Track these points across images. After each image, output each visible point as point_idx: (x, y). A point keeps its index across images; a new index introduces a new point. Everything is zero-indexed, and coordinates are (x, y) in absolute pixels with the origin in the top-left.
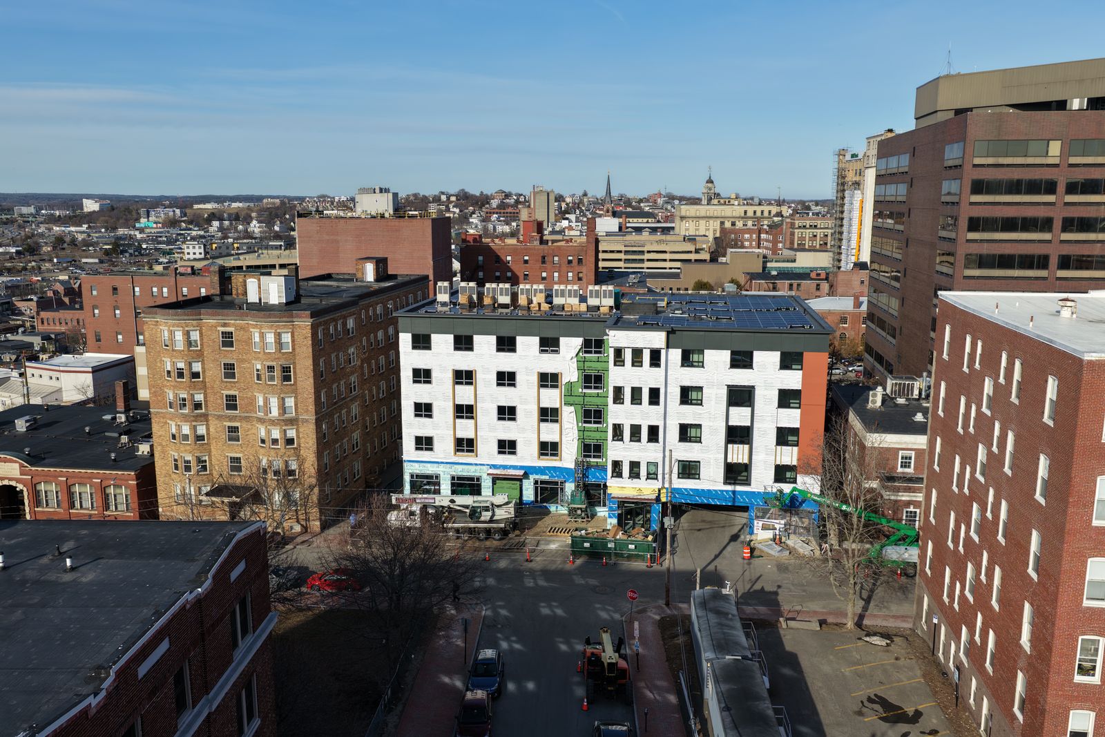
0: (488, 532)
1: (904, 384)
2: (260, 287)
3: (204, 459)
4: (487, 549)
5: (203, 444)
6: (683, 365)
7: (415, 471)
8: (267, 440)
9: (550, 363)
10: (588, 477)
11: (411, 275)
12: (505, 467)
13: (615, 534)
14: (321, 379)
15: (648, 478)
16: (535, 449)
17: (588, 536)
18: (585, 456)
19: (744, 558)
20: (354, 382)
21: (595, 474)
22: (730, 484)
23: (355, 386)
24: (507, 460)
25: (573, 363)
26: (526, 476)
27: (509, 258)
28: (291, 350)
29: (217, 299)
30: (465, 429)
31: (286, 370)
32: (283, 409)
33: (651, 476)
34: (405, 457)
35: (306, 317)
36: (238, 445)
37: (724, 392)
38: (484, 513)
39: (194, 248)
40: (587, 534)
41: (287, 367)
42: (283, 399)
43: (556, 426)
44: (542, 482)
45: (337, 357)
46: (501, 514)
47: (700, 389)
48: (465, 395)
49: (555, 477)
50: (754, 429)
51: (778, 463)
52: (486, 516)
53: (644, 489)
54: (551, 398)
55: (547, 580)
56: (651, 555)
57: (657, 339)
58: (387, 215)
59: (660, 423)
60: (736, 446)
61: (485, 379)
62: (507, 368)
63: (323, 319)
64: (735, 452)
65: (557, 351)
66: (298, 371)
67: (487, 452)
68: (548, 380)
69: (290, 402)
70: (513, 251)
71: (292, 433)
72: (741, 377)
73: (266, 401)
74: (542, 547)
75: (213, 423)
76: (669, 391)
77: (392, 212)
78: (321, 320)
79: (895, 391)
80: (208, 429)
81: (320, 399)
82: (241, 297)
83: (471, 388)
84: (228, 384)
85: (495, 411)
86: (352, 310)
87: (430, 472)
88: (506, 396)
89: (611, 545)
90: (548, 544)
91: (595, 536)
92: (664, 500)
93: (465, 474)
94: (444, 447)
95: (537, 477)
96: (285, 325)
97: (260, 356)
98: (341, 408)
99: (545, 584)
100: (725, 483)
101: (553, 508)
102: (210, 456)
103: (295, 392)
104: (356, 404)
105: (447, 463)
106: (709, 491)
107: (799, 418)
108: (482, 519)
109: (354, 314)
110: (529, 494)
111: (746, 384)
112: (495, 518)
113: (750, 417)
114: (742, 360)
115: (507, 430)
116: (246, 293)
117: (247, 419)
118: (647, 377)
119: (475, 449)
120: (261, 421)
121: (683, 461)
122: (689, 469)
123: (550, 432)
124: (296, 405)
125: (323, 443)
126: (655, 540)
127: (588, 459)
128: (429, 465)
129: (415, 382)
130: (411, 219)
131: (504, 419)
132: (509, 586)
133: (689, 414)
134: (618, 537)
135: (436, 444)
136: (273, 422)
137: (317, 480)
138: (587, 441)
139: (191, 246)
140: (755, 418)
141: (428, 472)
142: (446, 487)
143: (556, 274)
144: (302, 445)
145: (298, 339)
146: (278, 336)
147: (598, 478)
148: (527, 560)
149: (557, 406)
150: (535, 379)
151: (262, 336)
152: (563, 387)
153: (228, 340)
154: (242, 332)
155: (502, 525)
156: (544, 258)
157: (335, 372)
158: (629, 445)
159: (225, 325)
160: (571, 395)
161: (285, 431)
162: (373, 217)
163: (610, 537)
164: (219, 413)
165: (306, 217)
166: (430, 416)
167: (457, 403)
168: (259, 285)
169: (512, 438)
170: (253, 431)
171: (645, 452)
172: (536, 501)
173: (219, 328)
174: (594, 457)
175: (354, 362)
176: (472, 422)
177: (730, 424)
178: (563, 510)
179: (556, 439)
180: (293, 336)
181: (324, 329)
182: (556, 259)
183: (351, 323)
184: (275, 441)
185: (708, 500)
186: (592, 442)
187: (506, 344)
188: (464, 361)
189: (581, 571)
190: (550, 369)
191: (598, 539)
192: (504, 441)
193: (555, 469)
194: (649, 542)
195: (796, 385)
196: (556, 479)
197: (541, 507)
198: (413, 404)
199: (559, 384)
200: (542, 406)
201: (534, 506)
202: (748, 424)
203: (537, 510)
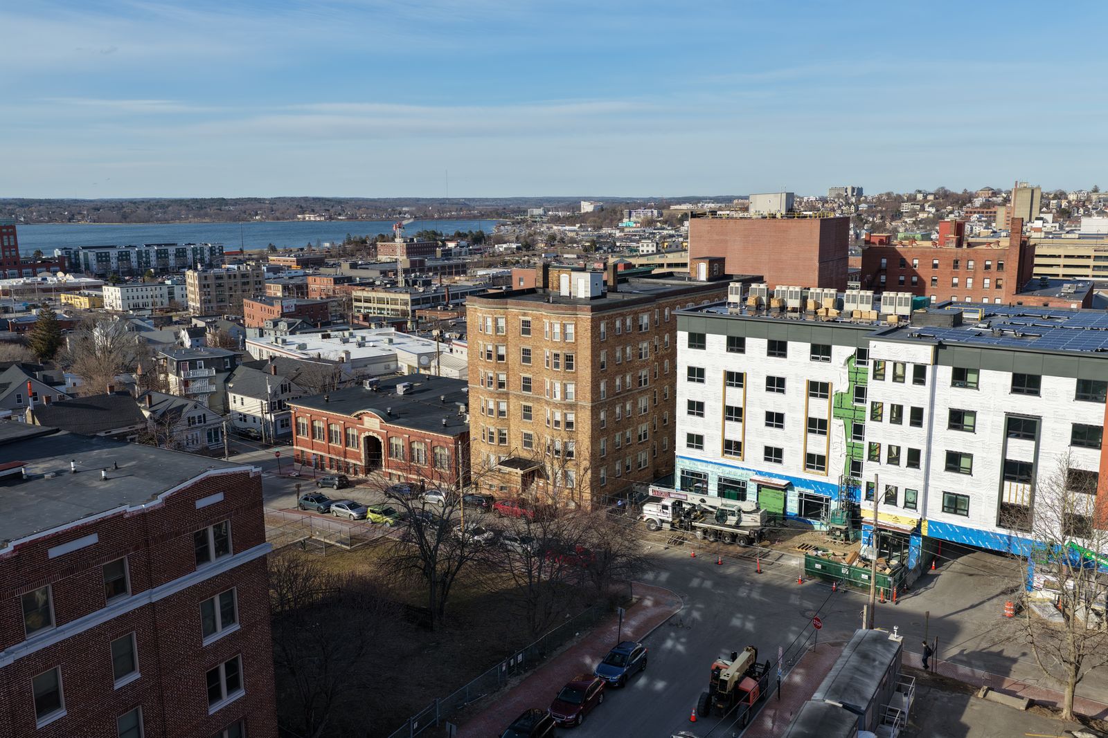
0: (734, 537)
2: (570, 282)
3: (504, 432)
4: (727, 554)
5: (504, 419)
6: (953, 385)
7: (686, 468)
8: (551, 421)
9: (820, 372)
11: (745, 276)
12: (770, 475)
13: (852, 561)
14: (599, 370)
15: (905, 506)
17: (824, 557)
18: (853, 474)
19: (1004, 616)
20: (645, 376)
22: (1005, 527)
23: (646, 380)
25: (845, 373)
26: (790, 486)
27: (916, 262)
28: (573, 341)
29: (541, 291)
30: (734, 431)
31: (569, 358)
32: (565, 394)
33: (909, 505)
34: (677, 453)
35: (587, 311)
36: (530, 423)
37: (1001, 421)
38: (730, 518)
39: (648, 246)
40: (823, 555)
41: (570, 356)
42: (565, 385)
43: (823, 438)
44: (807, 496)
45: (624, 351)
46: (748, 521)
47: (973, 414)
48: (735, 397)
49: (820, 492)
51: (1068, 511)
52: (732, 520)
53: (899, 518)
54: (820, 409)
55: (763, 594)
56: (884, 590)
57: (923, 353)
58: (778, 216)
59: (923, 448)
60: (1014, 484)
61: (755, 382)
62: (777, 374)
63: (607, 314)
64: (1014, 491)
65: (828, 359)
66: (579, 360)
67: (754, 456)
68: (818, 389)
69: (571, 388)
70: (923, 254)
71: (571, 418)
72: (1024, 405)
73: (552, 385)
74: (782, 562)
75: (513, 401)
76: (934, 412)
77: (784, 212)
78: (604, 314)
80: (508, 406)
81: (599, 388)
82: (555, 290)
83: (740, 390)
84: (525, 368)
85: (763, 417)
86: (646, 307)
87: (699, 471)
88: (775, 402)
89: (845, 571)
90: (790, 560)
91: (830, 558)
92: (925, 532)
93: (732, 477)
94: (713, 447)
96: (569, 317)
97: (549, 344)
98: (625, 399)
99: (759, 597)
100: (999, 525)
101: (817, 525)
102: (509, 430)
103: (575, 380)
104: (647, 396)
105: (715, 463)
106: (979, 531)
107: (1099, 461)
108: (728, 523)
109: (649, 311)
110: (793, 507)
111: (1030, 413)
112: (741, 524)
114: (1026, 384)
115: (774, 437)
116: (559, 286)
117: (538, 400)
118: (910, 395)
119: (742, 452)
120: (548, 403)
121: (949, 493)
122: (955, 503)
123: (817, 444)
124: (576, 391)
125: (599, 430)
126: (891, 575)
127: (856, 478)
128: (699, 463)
130: (800, 220)
131: (771, 425)
132: (722, 592)
133: (959, 441)
134: (854, 564)
135: (706, 443)
136: (556, 406)
137: (591, 463)
138: (856, 459)
139: (645, 245)
140: (1040, 454)
141: (697, 470)
142: (713, 488)
143: (970, 281)
144: (580, 429)
145: (580, 330)
146: (564, 327)
148: (757, 571)
149: (826, 417)
150: (804, 387)
151: (551, 325)
152: (833, 398)
153: (526, 328)
154: (537, 322)
155: (747, 533)
156: (957, 262)
157: (619, 364)
158: (885, 467)
159: (525, 314)
160: (841, 408)
161: (566, 414)
162: (764, 218)
163: (844, 563)
164: (518, 393)
165: (699, 217)
167: (727, 404)
168: (570, 280)
169: (779, 446)
170: (542, 412)
171: (903, 478)
172: (800, 514)
173: (520, 317)
175: (646, 356)
176: (740, 425)
179: (823, 452)
180: (576, 328)
181: (607, 324)
182: (971, 263)
183: (645, 319)
184: (557, 423)
185: (977, 542)
187: (777, 349)
188: (735, 362)
189: (804, 593)
190: (820, 378)
191: (832, 562)
192: (771, 448)
193: (821, 484)
194: (886, 575)
195: (1097, 420)
196: (821, 495)
197: (804, 521)
198: (687, 401)
199: (829, 394)
200: (810, 416)
201: (798, 519)
202: (1031, 460)
203: (800, 524)
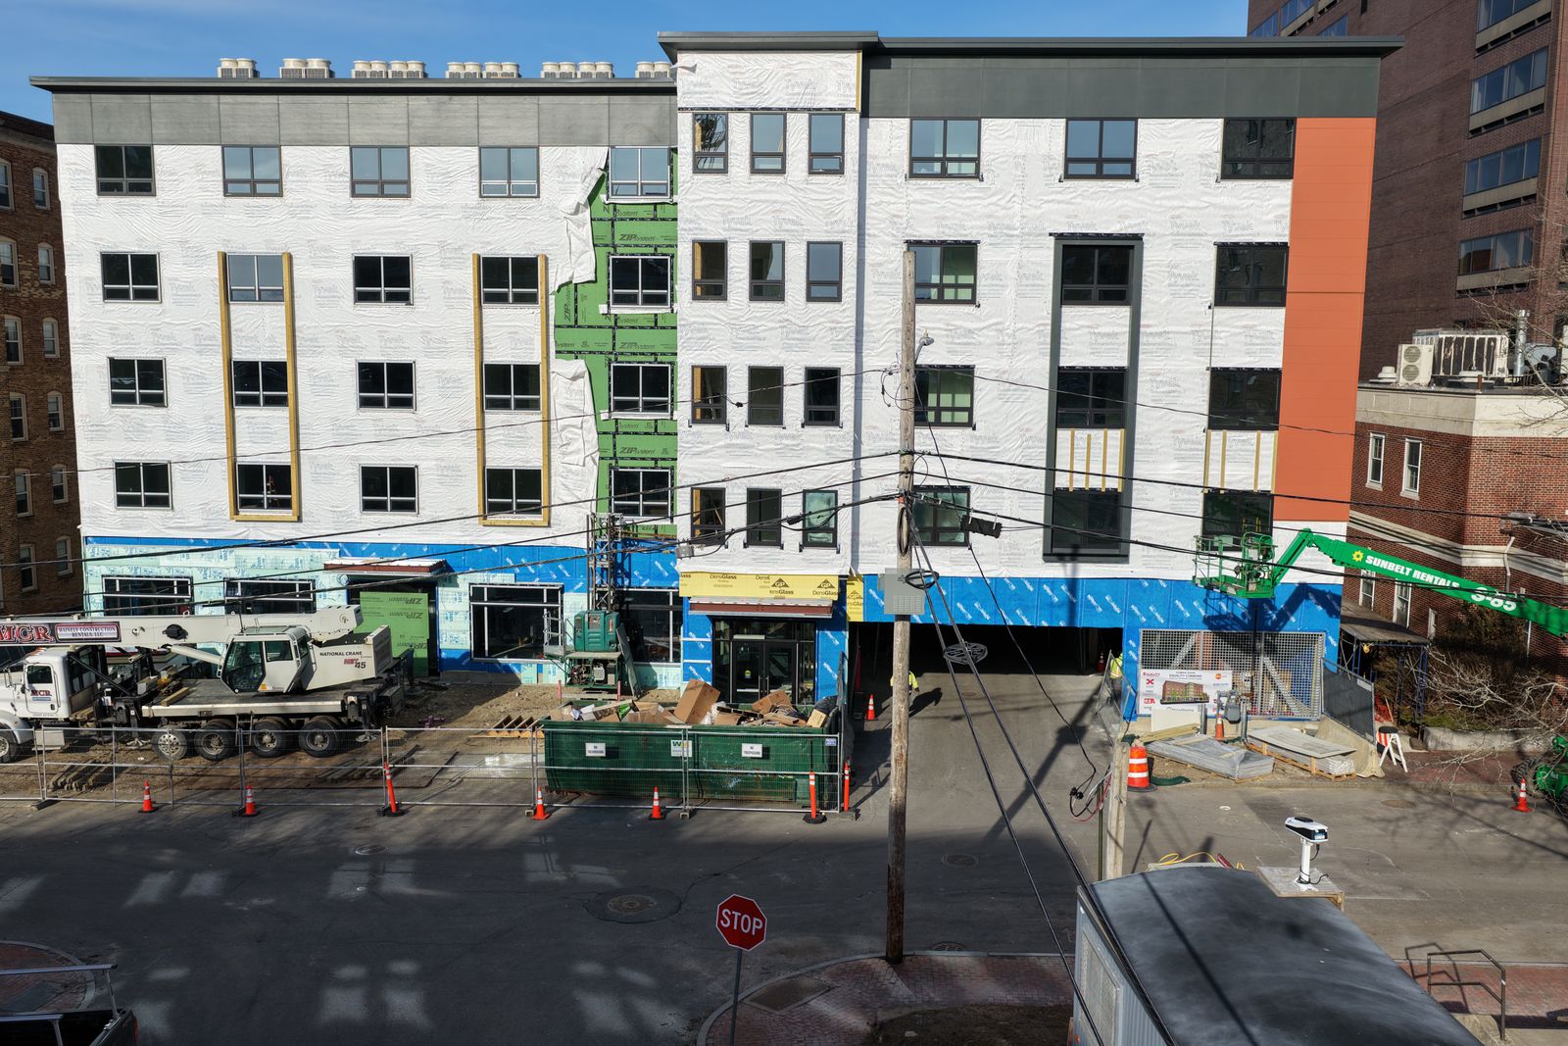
1: (1471, 341)
4: (270, 784)
6: (913, 174)
7: (118, 570)
9: (511, 227)
10: (629, 575)
12: (385, 548)
13: (696, 713)
15: (805, 543)
16: (470, 494)
17: (603, 720)
18: (620, 508)
21: (651, 566)
22: (1061, 558)
24: (390, 528)
25: (580, 224)
26: (444, 573)
30: (263, 436)
33: (815, 536)
34: (87, 528)
37: (1044, 261)
38: (271, 667)
40: (599, 716)
43: (531, 419)
44: (498, 593)
46: (331, 669)
47: (970, 249)
48: (260, 331)
49: (532, 577)
50: (1141, 378)
51: (1215, 483)
52: (280, 674)
53: (793, 579)
54: (517, 333)
55: (421, 877)
56: (819, 779)
57: (831, 76)
59: (844, 361)
60: (1081, 434)
61: (321, 281)
62: (384, 248)
64: (1081, 453)
65: (531, 190)
67: (328, 505)
68: (508, 279)
72: (1100, 206)
74: (455, 770)
76: (869, 258)
79: (1447, 361)
83: (276, 310)
85: (353, 381)
87: (165, 573)
88: (385, 333)
89: (682, 750)
90: (482, 763)
91: (626, 719)
92: (855, 613)
93: (266, 574)
94: (202, 494)
95: (479, 578)
99: (412, 891)
100: (1049, 556)
105: (214, 543)
106: (998, 581)
107: (1280, 337)
108: (267, 686)
110: (457, 634)
111: (1114, 228)
112: (313, 685)
113: (1126, 339)
115: (388, 438)
119: (294, 496)
121: (917, 489)
122: (935, 515)
123: (514, 440)
126: (832, 727)
127: (628, 519)
128: (159, 550)
129: (109, 295)
131: (377, 403)
133: (937, 334)
134: (706, 721)
135: (180, 485)
138: (626, 465)
140: (1143, 339)
141: (156, 571)
147: (660, 576)
148: (386, 812)
149: (534, 357)
150: (466, 278)
152: (552, 298)
155: (333, 705)
158: (743, 434)
160: (576, 325)
163: (677, 723)
166: (158, 401)
167: (237, 357)
169: (405, 461)
171: (794, 458)
172: (478, 649)
174: (648, 511)
176: (281, 415)
177: (1065, 362)
178: (555, 675)
179: (531, 459)
185: (994, 613)
186: (640, 467)
187: (380, 174)
188: (253, 226)
189: (560, 841)
190: (511, 246)
191: (638, 731)
192: (380, 471)
193: (531, 551)
194: (815, 731)
195: (1273, 228)
196: (536, 583)
197: (493, 668)
198: (106, 363)
199: (541, 291)
200: (489, 359)
201: (472, 665)
202: (1119, 359)
203: (480, 678)
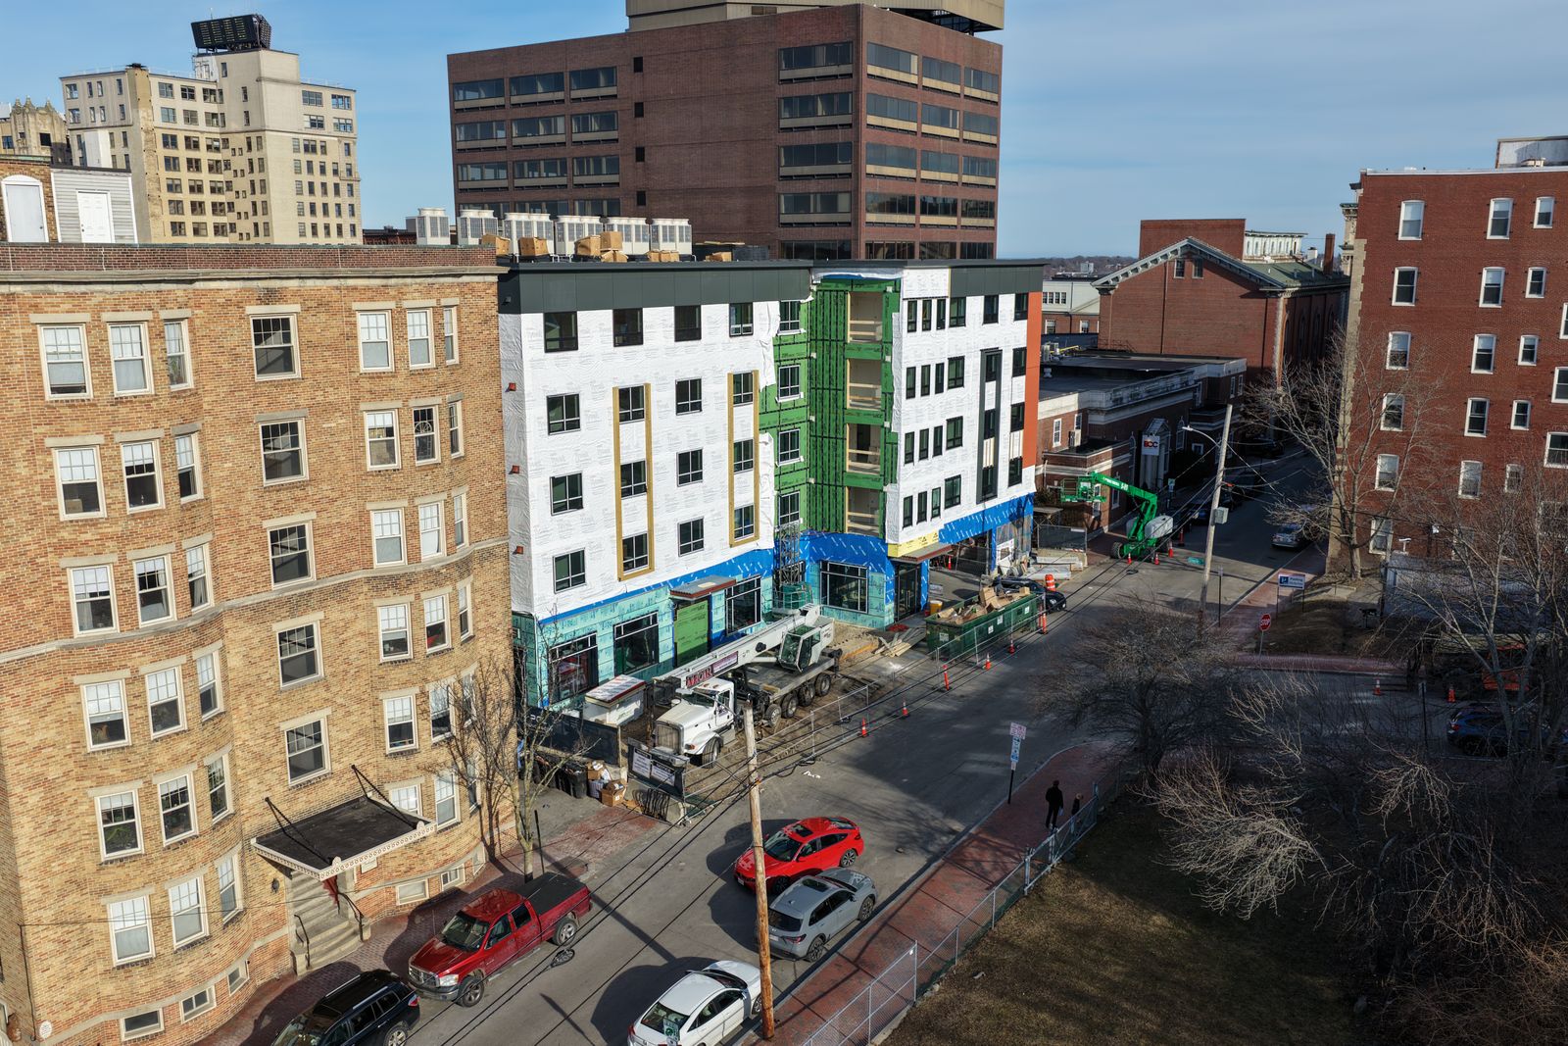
2: (50, 207)
5: (214, 719)
7: (554, 642)
9: (742, 355)
12: (692, 578)
15: (932, 516)
16: (726, 528)
24: (692, 562)
25: (770, 351)
28: (457, 359)
30: (635, 516)
33: (935, 512)
34: (538, 615)
35: (486, 261)
36: (310, 686)
37: (979, 363)
42: (453, 504)
43: (751, 475)
44: (735, 589)
47: (963, 359)
48: (633, 441)
49: (748, 573)
50: (1000, 412)
51: (1011, 456)
53: (927, 538)
54: (745, 423)
57: (942, 281)
60: (986, 442)
61: (661, 401)
62: (689, 374)
64: (988, 450)
65: (750, 330)
66: (469, 417)
67: (665, 556)
68: (742, 387)
72: (991, 336)
73: (416, 520)
75: (239, 638)
80: (225, 664)
83: (642, 425)
84: (284, 495)
85: (676, 467)
87: (581, 634)
88: (689, 432)
93: (636, 615)
94: (603, 567)
95: (728, 581)
96: (452, 285)
100: (979, 501)
102: (231, 753)
103: (467, 478)
105: (609, 601)
106: (966, 518)
107: (1025, 387)
110: (720, 621)
111: (993, 346)
113: (997, 395)
114: (991, 309)
115: (691, 502)
117: (340, 592)
118: (933, 347)
120: (397, 583)
121: (949, 479)
122: (952, 491)
123: (744, 489)
124: (469, 515)
127: (785, 525)
128: (579, 616)
129: (551, 429)
131: (686, 480)
133: (955, 402)
138: (784, 493)
140: (1000, 395)
141: (578, 634)
142: (606, 657)
146: (441, 319)
149: (752, 435)
150: (725, 390)
152: (759, 397)
154: (323, 317)
160: (766, 412)
164: (255, 599)
166: (579, 505)
167: (622, 462)
168: (49, 196)
169: (699, 516)
170: (361, 624)
171: (930, 475)
172: (728, 628)
176: (643, 498)
177: (986, 409)
179: (750, 499)
180: (460, 318)
184: (435, 633)
185: (965, 533)
186: (789, 493)
187: (688, 324)
188: (629, 367)
190: (743, 366)
192: (687, 525)
193: (749, 557)
195: (1023, 341)
196: (752, 577)
198: (549, 483)
199: (753, 393)
200: (734, 440)
201: (727, 639)
202: (996, 405)
